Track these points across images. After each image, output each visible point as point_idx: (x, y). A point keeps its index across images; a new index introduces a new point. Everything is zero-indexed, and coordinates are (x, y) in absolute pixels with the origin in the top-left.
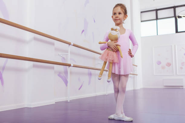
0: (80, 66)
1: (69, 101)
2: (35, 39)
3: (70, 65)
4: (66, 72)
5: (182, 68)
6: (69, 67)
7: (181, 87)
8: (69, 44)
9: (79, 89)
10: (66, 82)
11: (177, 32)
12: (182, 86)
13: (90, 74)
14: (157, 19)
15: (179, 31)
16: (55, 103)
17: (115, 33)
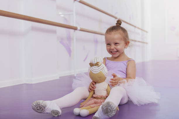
0: (87, 31)
1: (75, 75)
3: (75, 29)
4: (69, 39)
6: (74, 31)
9: (84, 60)
10: (69, 51)
13: (96, 42)
16: (58, 78)
17: (98, 70)
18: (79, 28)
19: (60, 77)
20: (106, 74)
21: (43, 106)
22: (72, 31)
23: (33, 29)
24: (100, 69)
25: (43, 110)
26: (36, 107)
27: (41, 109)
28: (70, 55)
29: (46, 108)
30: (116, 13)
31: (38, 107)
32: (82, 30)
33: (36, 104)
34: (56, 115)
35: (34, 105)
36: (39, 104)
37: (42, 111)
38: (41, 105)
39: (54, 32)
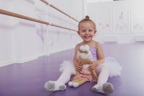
1: (48, 56)
4: (42, 31)
5: (117, 28)
6: (47, 26)
7: (116, 43)
8: (47, 4)
9: (52, 45)
10: (43, 39)
13: (58, 33)
16: (37, 58)
17: (86, 57)
18: (50, 24)
19: (38, 57)
20: (91, 59)
21: (53, 84)
22: (45, 25)
23: (21, 24)
24: (87, 56)
25: (53, 87)
26: (48, 87)
27: (52, 87)
28: (43, 42)
29: (55, 85)
30: (69, 14)
31: (50, 86)
32: (52, 25)
33: (47, 84)
34: (63, 89)
35: (47, 86)
36: (49, 83)
37: (53, 89)
38: (51, 84)
39: (34, 26)
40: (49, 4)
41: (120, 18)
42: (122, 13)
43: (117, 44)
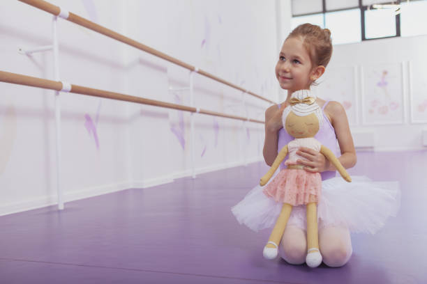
1: (194, 177)
2: (142, 62)
3: (193, 111)
5: (371, 112)
6: (192, 114)
7: (370, 150)
8: (192, 69)
9: (202, 155)
10: (183, 142)
11: (364, 39)
12: (372, 148)
13: (217, 127)
14: (324, 11)
15: (367, 36)
16: (172, 181)
18: (198, 110)
19: (174, 179)
22: (188, 113)
28: (184, 148)
32: (202, 112)
40: (197, 69)
41: (379, 84)
42: (385, 73)
43: (373, 152)
